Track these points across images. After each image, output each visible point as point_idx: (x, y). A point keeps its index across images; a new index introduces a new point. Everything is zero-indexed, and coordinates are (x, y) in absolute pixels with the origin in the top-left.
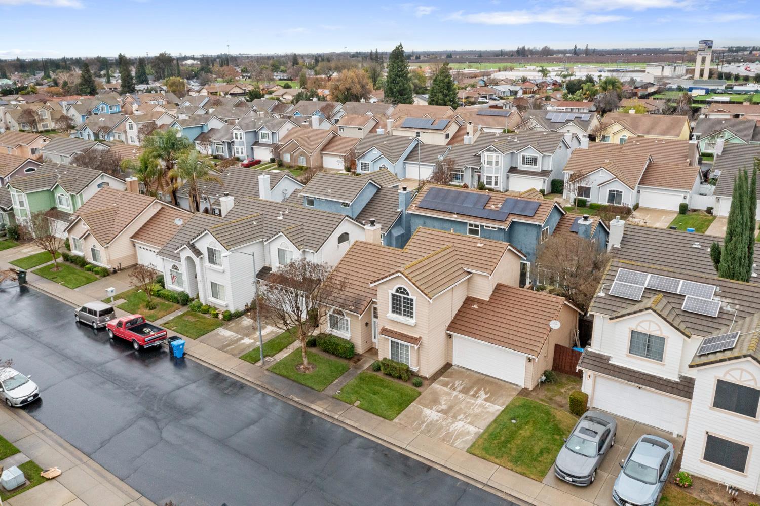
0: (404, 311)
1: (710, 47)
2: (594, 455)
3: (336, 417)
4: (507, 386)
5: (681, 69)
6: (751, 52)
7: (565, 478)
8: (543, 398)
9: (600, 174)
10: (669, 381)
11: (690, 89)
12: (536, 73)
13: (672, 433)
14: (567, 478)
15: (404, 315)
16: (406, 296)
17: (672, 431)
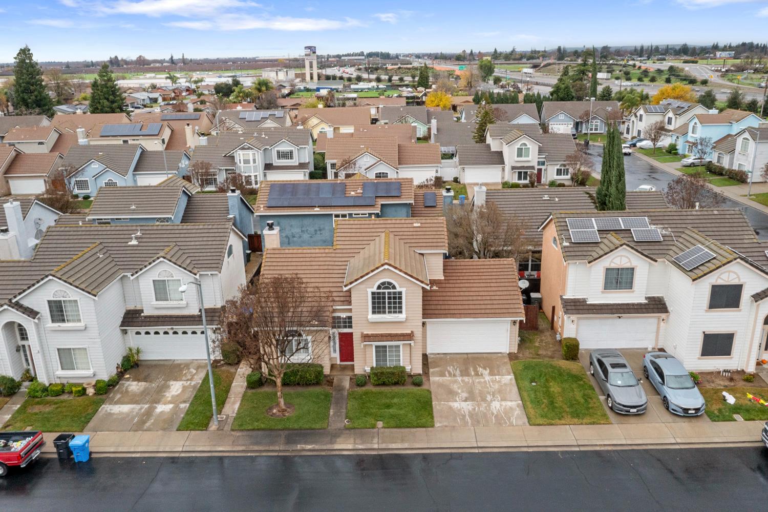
0: (389, 308)
1: (314, 52)
2: (636, 383)
3: (376, 446)
4: (494, 356)
5: (292, 73)
6: (328, 58)
7: (629, 412)
8: (531, 356)
9: (365, 159)
10: (640, 304)
11: (318, 90)
12: (164, 81)
13: (647, 348)
14: (632, 410)
15: (390, 312)
16: (392, 291)
17: (646, 347)
